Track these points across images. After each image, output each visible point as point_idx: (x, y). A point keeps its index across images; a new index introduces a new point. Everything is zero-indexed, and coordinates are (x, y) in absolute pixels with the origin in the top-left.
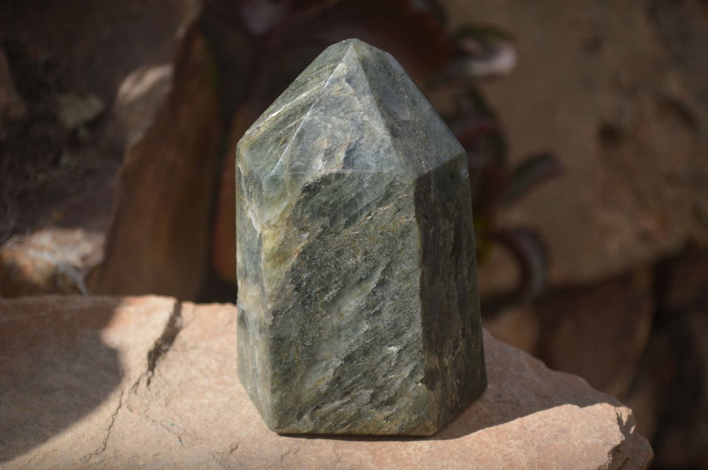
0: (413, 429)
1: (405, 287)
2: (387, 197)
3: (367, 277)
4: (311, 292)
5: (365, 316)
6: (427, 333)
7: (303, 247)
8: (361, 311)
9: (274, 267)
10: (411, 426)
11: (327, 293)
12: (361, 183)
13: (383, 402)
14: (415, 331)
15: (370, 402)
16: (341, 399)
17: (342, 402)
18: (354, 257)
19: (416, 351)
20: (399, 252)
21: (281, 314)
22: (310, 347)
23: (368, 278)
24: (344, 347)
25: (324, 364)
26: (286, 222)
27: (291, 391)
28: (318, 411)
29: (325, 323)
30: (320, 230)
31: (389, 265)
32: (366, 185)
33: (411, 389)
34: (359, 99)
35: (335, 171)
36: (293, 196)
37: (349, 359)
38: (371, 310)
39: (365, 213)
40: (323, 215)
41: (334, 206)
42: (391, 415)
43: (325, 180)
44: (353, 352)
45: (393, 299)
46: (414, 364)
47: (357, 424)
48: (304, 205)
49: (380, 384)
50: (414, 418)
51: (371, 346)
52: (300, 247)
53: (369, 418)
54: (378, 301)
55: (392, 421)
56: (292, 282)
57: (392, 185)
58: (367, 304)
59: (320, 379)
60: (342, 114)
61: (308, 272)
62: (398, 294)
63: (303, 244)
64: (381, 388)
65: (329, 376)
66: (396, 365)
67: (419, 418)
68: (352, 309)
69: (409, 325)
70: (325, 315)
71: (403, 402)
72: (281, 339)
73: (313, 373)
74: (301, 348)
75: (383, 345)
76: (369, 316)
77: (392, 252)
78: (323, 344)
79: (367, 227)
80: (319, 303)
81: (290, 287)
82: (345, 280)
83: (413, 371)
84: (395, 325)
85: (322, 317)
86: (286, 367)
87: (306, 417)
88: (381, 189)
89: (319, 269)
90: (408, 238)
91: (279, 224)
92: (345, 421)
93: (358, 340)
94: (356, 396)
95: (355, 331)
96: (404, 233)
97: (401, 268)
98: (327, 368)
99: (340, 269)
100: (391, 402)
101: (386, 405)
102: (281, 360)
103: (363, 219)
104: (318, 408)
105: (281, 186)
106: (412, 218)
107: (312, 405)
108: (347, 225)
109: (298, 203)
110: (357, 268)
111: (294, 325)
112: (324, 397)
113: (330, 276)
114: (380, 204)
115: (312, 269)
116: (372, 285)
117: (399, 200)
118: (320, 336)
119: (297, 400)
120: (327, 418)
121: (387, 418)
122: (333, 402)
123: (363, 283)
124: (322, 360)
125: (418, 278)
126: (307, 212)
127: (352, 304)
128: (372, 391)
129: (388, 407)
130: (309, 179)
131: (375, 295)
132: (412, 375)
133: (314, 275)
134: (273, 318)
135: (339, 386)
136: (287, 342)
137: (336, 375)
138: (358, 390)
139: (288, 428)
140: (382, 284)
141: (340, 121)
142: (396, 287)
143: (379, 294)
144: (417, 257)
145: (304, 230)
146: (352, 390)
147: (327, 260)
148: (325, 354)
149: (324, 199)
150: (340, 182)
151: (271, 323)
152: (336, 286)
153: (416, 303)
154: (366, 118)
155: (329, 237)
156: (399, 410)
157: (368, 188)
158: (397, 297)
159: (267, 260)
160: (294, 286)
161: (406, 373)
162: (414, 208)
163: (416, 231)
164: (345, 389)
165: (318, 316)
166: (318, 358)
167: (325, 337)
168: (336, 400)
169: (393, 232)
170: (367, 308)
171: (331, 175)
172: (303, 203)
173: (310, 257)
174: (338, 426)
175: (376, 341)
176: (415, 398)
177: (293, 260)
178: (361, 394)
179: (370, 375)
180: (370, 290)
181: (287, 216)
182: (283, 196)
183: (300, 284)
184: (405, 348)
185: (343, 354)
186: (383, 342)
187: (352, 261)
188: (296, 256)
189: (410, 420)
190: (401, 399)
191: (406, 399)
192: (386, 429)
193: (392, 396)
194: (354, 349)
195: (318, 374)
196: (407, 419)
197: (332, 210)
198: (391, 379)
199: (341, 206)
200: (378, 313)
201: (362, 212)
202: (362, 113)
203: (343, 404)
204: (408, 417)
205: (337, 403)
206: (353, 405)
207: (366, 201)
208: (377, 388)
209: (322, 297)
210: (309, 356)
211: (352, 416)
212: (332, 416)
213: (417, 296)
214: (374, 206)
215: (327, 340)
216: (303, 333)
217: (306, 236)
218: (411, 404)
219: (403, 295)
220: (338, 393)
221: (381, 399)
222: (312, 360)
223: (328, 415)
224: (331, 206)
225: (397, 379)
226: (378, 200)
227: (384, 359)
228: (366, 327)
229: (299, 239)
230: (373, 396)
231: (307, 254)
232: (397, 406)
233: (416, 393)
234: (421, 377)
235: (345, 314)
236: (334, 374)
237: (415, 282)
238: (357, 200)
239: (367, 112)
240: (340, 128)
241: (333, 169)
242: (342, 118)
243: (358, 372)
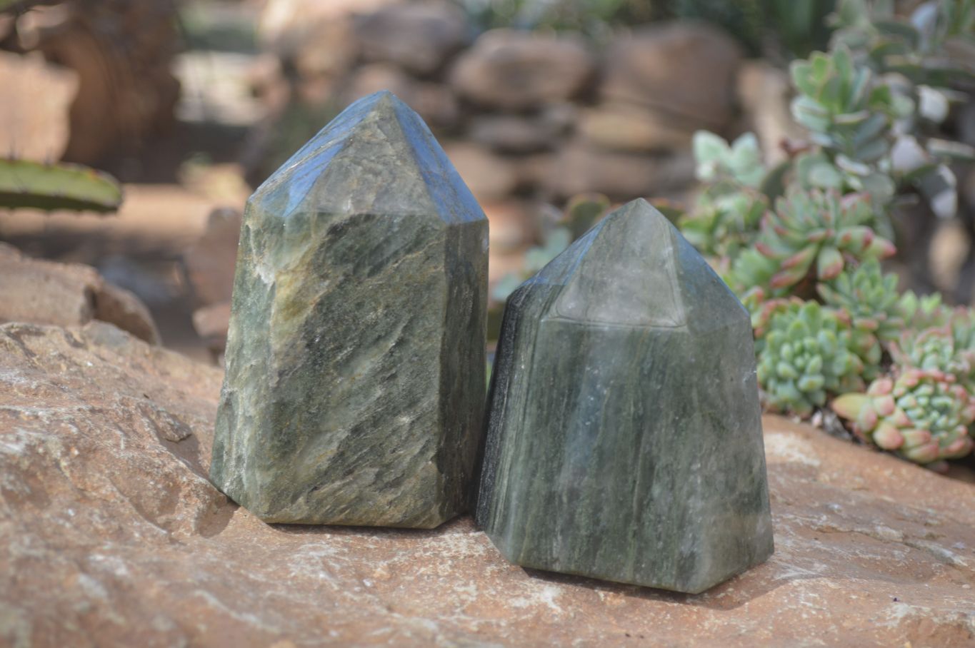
0: (417, 518)
1: (425, 348)
2: (417, 243)
3: (386, 334)
4: (323, 350)
5: (379, 379)
6: (443, 404)
7: (321, 297)
8: (375, 374)
9: (286, 320)
10: (417, 513)
11: (340, 352)
12: (390, 227)
13: (387, 483)
14: (431, 400)
15: (374, 483)
16: (343, 479)
17: (343, 482)
18: (375, 310)
19: (429, 424)
20: (423, 307)
21: (287, 375)
22: (316, 415)
23: (388, 334)
25: (329, 435)
26: (306, 267)
27: (288, 467)
28: (316, 492)
29: (335, 387)
30: (341, 278)
31: (411, 321)
32: (396, 229)
33: (420, 468)
34: (392, 144)
35: (365, 212)
36: (318, 237)
37: (356, 430)
38: (386, 375)
39: (392, 261)
40: (347, 261)
41: (359, 252)
42: (395, 499)
43: (353, 221)
44: (362, 423)
45: (411, 362)
46: (426, 439)
47: (357, 509)
48: (328, 249)
49: (387, 462)
50: (420, 503)
51: (382, 416)
52: (317, 298)
53: (371, 503)
54: (394, 364)
55: (395, 507)
56: (304, 338)
57: (423, 230)
58: (383, 367)
59: (320, 455)
60: (373, 158)
61: (323, 326)
62: (417, 356)
63: (321, 293)
64: (388, 466)
65: (332, 451)
66: (407, 438)
67: (425, 504)
68: (365, 372)
69: (425, 392)
70: (335, 378)
71: (410, 484)
72: (284, 404)
73: (314, 448)
74: (306, 415)
75: (395, 415)
76: (384, 379)
77: (415, 306)
78: (330, 412)
79: (392, 277)
80: (331, 364)
81: (301, 343)
82: (362, 335)
83: (424, 447)
84: (410, 392)
85: (332, 380)
86: (285, 438)
87: (301, 500)
88: (411, 236)
89: (336, 324)
90: (434, 292)
91: (298, 269)
92: (343, 506)
93: (369, 408)
94: (359, 475)
95: (366, 397)
96: (429, 286)
97: (424, 325)
98: (330, 441)
99: (358, 324)
100: (396, 483)
101: (391, 487)
102: (281, 429)
103: (391, 266)
104: (316, 488)
105: (305, 227)
106: (441, 269)
107: (309, 486)
108: (371, 274)
109: (322, 246)
110: (376, 323)
111: (301, 388)
112: (324, 476)
113: (348, 330)
114: (409, 251)
115: (328, 323)
116: (392, 344)
117: (430, 247)
118: (328, 403)
119: (294, 480)
120: (325, 501)
121: (390, 503)
122: (333, 482)
123: (381, 342)
124: (327, 431)
125: (440, 338)
126: (330, 257)
127: (366, 366)
128: (377, 470)
129: (393, 490)
130: (336, 220)
131: (392, 355)
132: (422, 453)
133: (330, 330)
134: (278, 379)
135: (343, 464)
136: (291, 408)
137: (340, 450)
138: (362, 469)
139: (279, 513)
140: (401, 343)
141: (372, 165)
142: (416, 348)
143: (397, 355)
144: (441, 314)
145: (324, 277)
146: (355, 467)
147: (346, 313)
148: (331, 424)
149: (350, 243)
150: (369, 224)
151: (275, 386)
152: (351, 343)
153: (435, 368)
154: (399, 163)
155: (350, 287)
156: (405, 494)
157: (397, 232)
158: (415, 359)
159: (280, 311)
160: (305, 342)
161: (416, 450)
162: (444, 257)
163: (443, 284)
164: (349, 466)
165: (328, 378)
166: (323, 428)
167: (332, 404)
168: (336, 479)
169: (419, 282)
170: (383, 369)
171: (360, 215)
172: (327, 246)
173: (327, 309)
174: (335, 511)
175: (390, 409)
176: (423, 479)
177: (309, 311)
178: (365, 473)
179: (377, 450)
180: (387, 350)
181: (308, 260)
182: (306, 237)
183: (313, 340)
184: (418, 419)
185: (351, 424)
186: (396, 412)
187: (372, 315)
188: (312, 307)
189: (415, 506)
190: (408, 480)
191: (413, 480)
192: (388, 517)
193: (398, 476)
194: (363, 419)
195: (320, 448)
196: (412, 505)
197: (357, 256)
198: (400, 456)
199: (367, 252)
200: (394, 376)
201: (388, 260)
202: (395, 158)
203: (344, 485)
204: (413, 502)
205: (338, 484)
206: (355, 486)
207: (393, 248)
208: (383, 466)
209: (335, 356)
210: (313, 427)
211: (352, 500)
212: (331, 500)
213: (437, 359)
214: (402, 253)
215: (335, 408)
216: (309, 397)
217: (327, 283)
218: (418, 487)
219: (423, 356)
220: (340, 472)
221: (386, 480)
222: (315, 430)
223: (326, 498)
224: (357, 251)
225: (405, 456)
226: (407, 247)
227: (394, 432)
228: (379, 392)
229: (317, 288)
230: (379, 476)
231: (324, 306)
232: (402, 488)
233: (424, 474)
234: (432, 454)
235: (357, 378)
236: (339, 448)
237: (436, 343)
238: (385, 245)
239: (400, 158)
240: (371, 171)
241: (362, 209)
242: (373, 161)
243: (364, 446)
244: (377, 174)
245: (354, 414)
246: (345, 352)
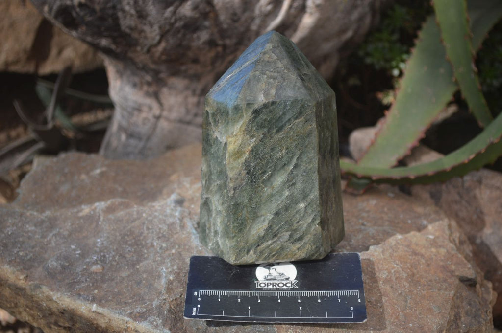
0: (313, 255)
1: (309, 167)
2: (300, 114)
3: (288, 163)
4: (256, 174)
5: (287, 186)
6: (321, 195)
7: (252, 147)
8: (284, 183)
9: (235, 160)
10: (312, 253)
11: (265, 174)
12: (286, 105)
13: (296, 239)
14: (315, 194)
15: (289, 240)
16: (272, 239)
17: (273, 241)
18: (281, 151)
19: (315, 206)
20: (306, 147)
21: (238, 189)
22: (255, 208)
23: (289, 163)
24: (274, 207)
25: (263, 218)
26: (242, 132)
27: (243, 236)
28: (259, 248)
29: (264, 192)
30: (262, 136)
31: (300, 155)
32: (288, 108)
33: (312, 229)
34: (280, 61)
35: (271, 100)
36: (247, 116)
37: (277, 214)
38: (290, 183)
39: (287, 124)
40: (264, 127)
41: (269, 122)
42: (301, 247)
43: (265, 106)
44: (279, 210)
45: (302, 175)
46: (314, 214)
47: (281, 254)
48: (252, 123)
49: (294, 228)
50: (314, 247)
51: (290, 205)
52: (250, 148)
53: (288, 250)
54: (294, 177)
55: (301, 250)
56: (245, 169)
57: (303, 106)
58: (288, 179)
59: (259, 228)
60: (272, 70)
61: (254, 162)
62: (305, 172)
63: (252, 145)
64: (295, 230)
65: (265, 226)
66: (304, 216)
67: (316, 248)
68: (279, 183)
69: (311, 191)
70: (264, 188)
71: (308, 238)
72: (238, 205)
73: (256, 225)
74: (249, 209)
75: (296, 204)
76: (289, 186)
77: (302, 146)
78: (262, 206)
79: (288, 132)
80: (261, 181)
81: (244, 172)
82: (276, 165)
83: (313, 218)
84: (304, 191)
85: (262, 189)
86: (240, 222)
87: (251, 252)
88: (296, 110)
89: (261, 160)
90: (311, 138)
91: (238, 134)
92: (274, 253)
93: (282, 202)
94: (281, 236)
95: (281, 196)
96: (309, 135)
97: (307, 156)
98: (264, 221)
99: (273, 159)
100: (301, 238)
101: (298, 240)
102: (238, 217)
103: (288, 127)
104: (259, 246)
105: (240, 111)
106: (314, 125)
107: (255, 245)
108: (277, 132)
109: (250, 121)
110: (282, 157)
111: (246, 195)
112: (262, 239)
113: (268, 163)
114: (296, 118)
115: (257, 160)
116: (291, 167)
117: (307, 115)
118: (261, 201)
119: (247, 243)
120: (264, 252)
121: (298, 249)
122: (267, 241)
123: (286, 167)
124: (261, 216)
125: (317, 161)
126: (255, 126)
127: (279, 180)
128: (290, 233)
129: (299, 242)
130: (256, 106)
131: (292, 173)
132: (313, 222)
133: (258, 164)
134: (233, 192)
135: (271, 232)
136: (242, 206)
137: (270, 225)
138: (282, 233)
139: (241, 260)
140: (296, 166)
141: (272, 74)
142: (304, 168)
143: (295, 173)
144: (317, 149)
145: (252, 137)
146: (278, 233)
147: (265, 154)
148: (263, 212)
149: (264, 118)
150: (274, 106)
151: (232, 195)
152: (270, 169)
153: (315, 177)
154: (286, 71)
155: (267, 140)
156: (305, 243)
157: (289, 109)
158: (305, 174)
159: (230, 157)
160: (246, 171)
161: (309, 220)
162: (315, 119)
163: (316, 133)
164: (275, 232)
165: (260, 189)
166: (259, 214)
167: (263, 202)
168: (269, 240)
169: (303, 134)
170: (288, 181)
171: (268, 102)
172: (253, 120)
173: (256, 153)
174: (270, 256)
175: (294, 200)
176: (315, 235)
177: (246, 155)
178: (283, 235)
179: (289, 223)
180: (289, 171)
181: (243, 129)
182: (241, 117)
183: (250, 170)
184: (309, 205)
185: (274, 211)
186: (297, 202)
187: (280, 154)
188: (248, 153)
189: (311, 249)
190: (306, 236)
191: (309, 236)
192: (298, 256)
193: (301, 235)
194: (280, 207)
195: (259, 225)
196: (310, 249)
197: (269, 124)
198: (301, 224)
199: (274, 121)
200: (294, 184)
202: (283, 68)
203: (273, 242)
204: (310, 247)
205: (270, 242)
206: (279, 242)
207: (287, 117)
208: (293, 230)
209: (262, 177)
210: (254, 214)
211: (278, 250)
212: (267, 251)
213: (316, 172)
214: (292, 120)
215: (265, 203)
216: (251, 199)
217: (254, 139)
218: (312, 239)
219: (308, 172)
220: (270, 235)
221: (295, 237)
222: (255, 216)
223: (264, 250)
224: (268, 121)
225: (304, 224)
226: (295, 116)
227: (297, 212)
228: (287, 193)
229: (249, 143)
230: (291, 236)
231: (254, 152)
232: (304, 241)
233: (315, 232)
234: (318, 221)
235: (275, 187)
236: (269, 224)
237: (315, 164)
238: (283, 117)
239: (286, 68)
240: (271, 77)
241: (270, 99)
242: (272, 72)
243: (282, 221)
244: (275, 79)
245: (275, 206)
246: (268, 174)
